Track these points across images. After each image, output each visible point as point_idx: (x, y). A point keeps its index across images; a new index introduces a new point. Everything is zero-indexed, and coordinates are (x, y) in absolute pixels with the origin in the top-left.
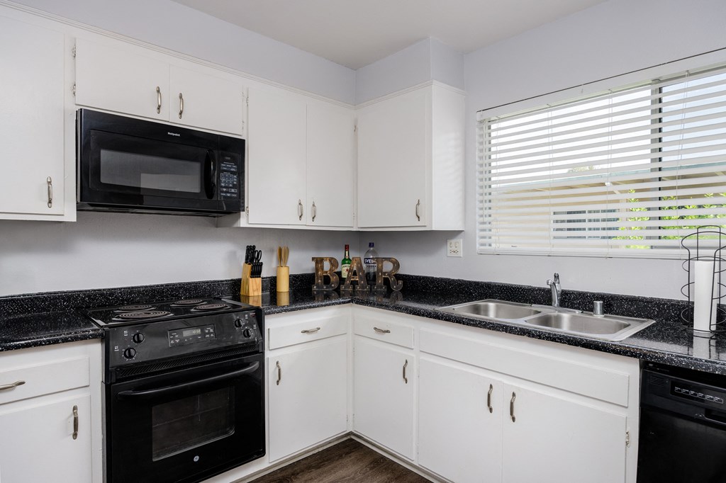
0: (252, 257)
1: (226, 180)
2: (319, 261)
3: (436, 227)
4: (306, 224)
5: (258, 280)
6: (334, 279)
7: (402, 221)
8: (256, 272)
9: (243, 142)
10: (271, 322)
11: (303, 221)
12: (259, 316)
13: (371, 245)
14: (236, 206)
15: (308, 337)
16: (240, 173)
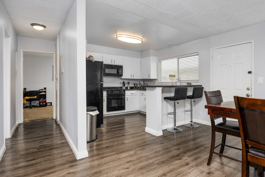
0: (124, 83)
1: (120, 72)
2: (135, 84)
3: (151, 78)
4: (132, 78)
5: (125, 87)
6: (137, 87)
7: (146, 77)
8: (124, 86)
9: (122, 66)
10: (126, 92)
11: (132, 77)
12: (124, 91)
13: (144, 82)
14: (121, 75)
15: (131, 95)
16: (122, 71)
